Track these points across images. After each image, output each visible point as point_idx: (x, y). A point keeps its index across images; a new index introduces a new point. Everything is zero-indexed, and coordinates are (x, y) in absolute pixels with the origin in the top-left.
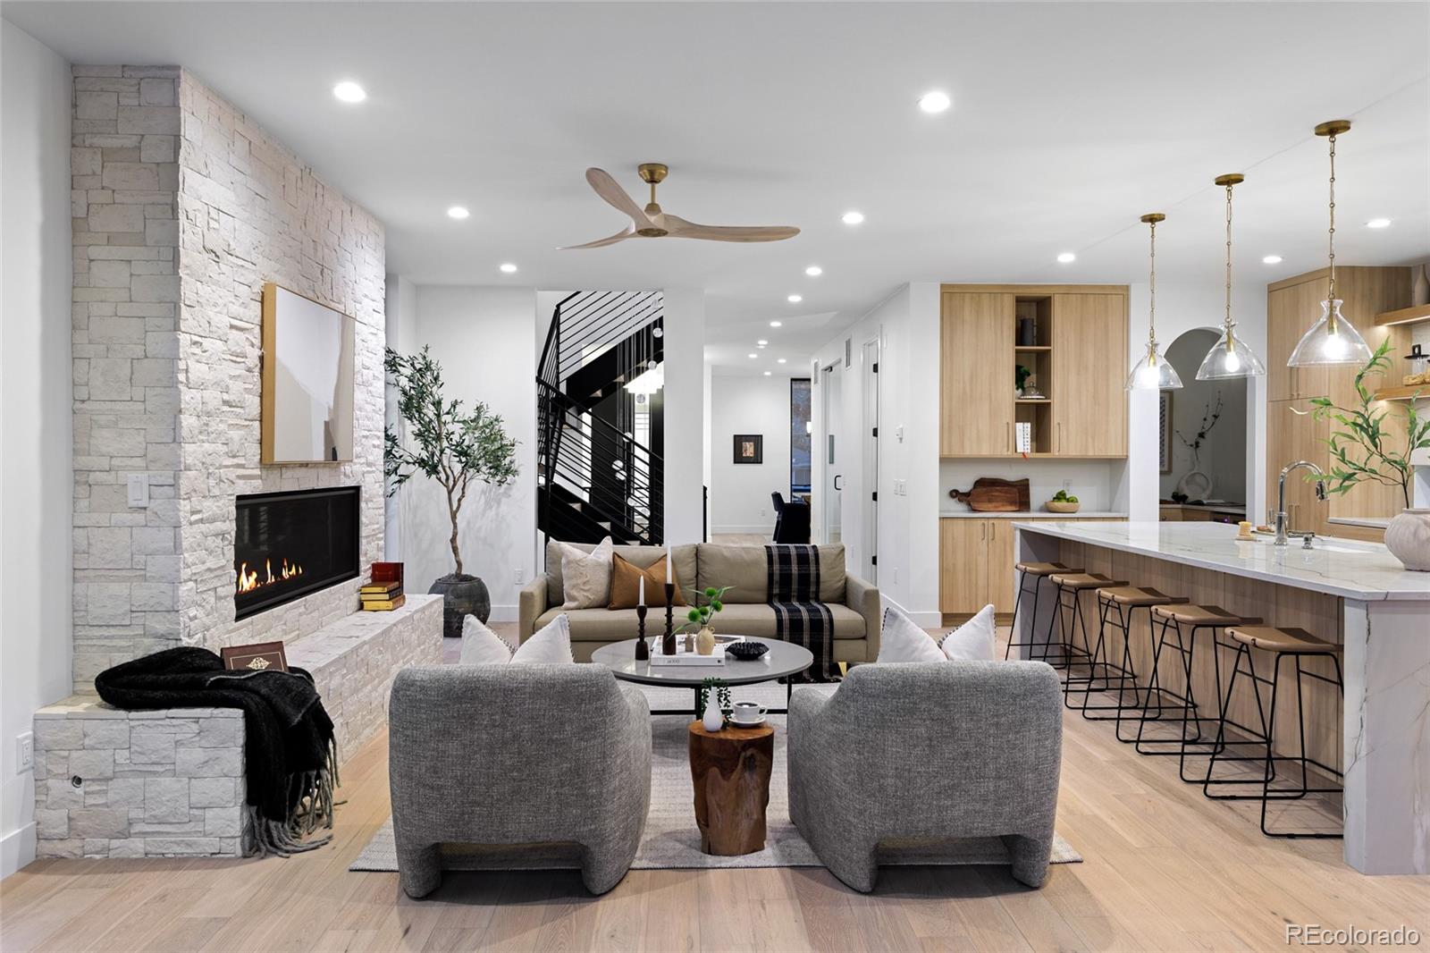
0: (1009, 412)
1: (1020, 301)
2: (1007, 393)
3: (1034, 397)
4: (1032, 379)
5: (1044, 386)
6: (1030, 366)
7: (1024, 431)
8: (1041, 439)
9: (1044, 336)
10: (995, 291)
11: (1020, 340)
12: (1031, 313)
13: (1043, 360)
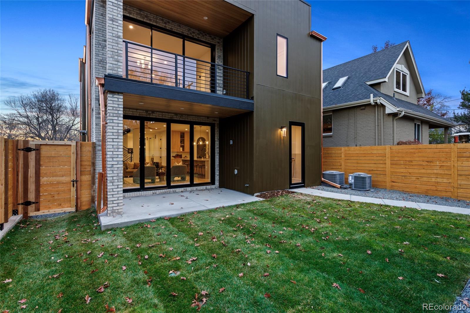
0: (180, 146)
1: (181, 133)
2: (179, 144)
3: (182, 145)
4: (182, 142)
5: (184, 143)
6: (182, 141)
7: (181, 149)
8: (183, 150)
9: (183, 137)
10: (178, 131)
11: (181, 138)
12: (182, 135)
13: (184, 140)
